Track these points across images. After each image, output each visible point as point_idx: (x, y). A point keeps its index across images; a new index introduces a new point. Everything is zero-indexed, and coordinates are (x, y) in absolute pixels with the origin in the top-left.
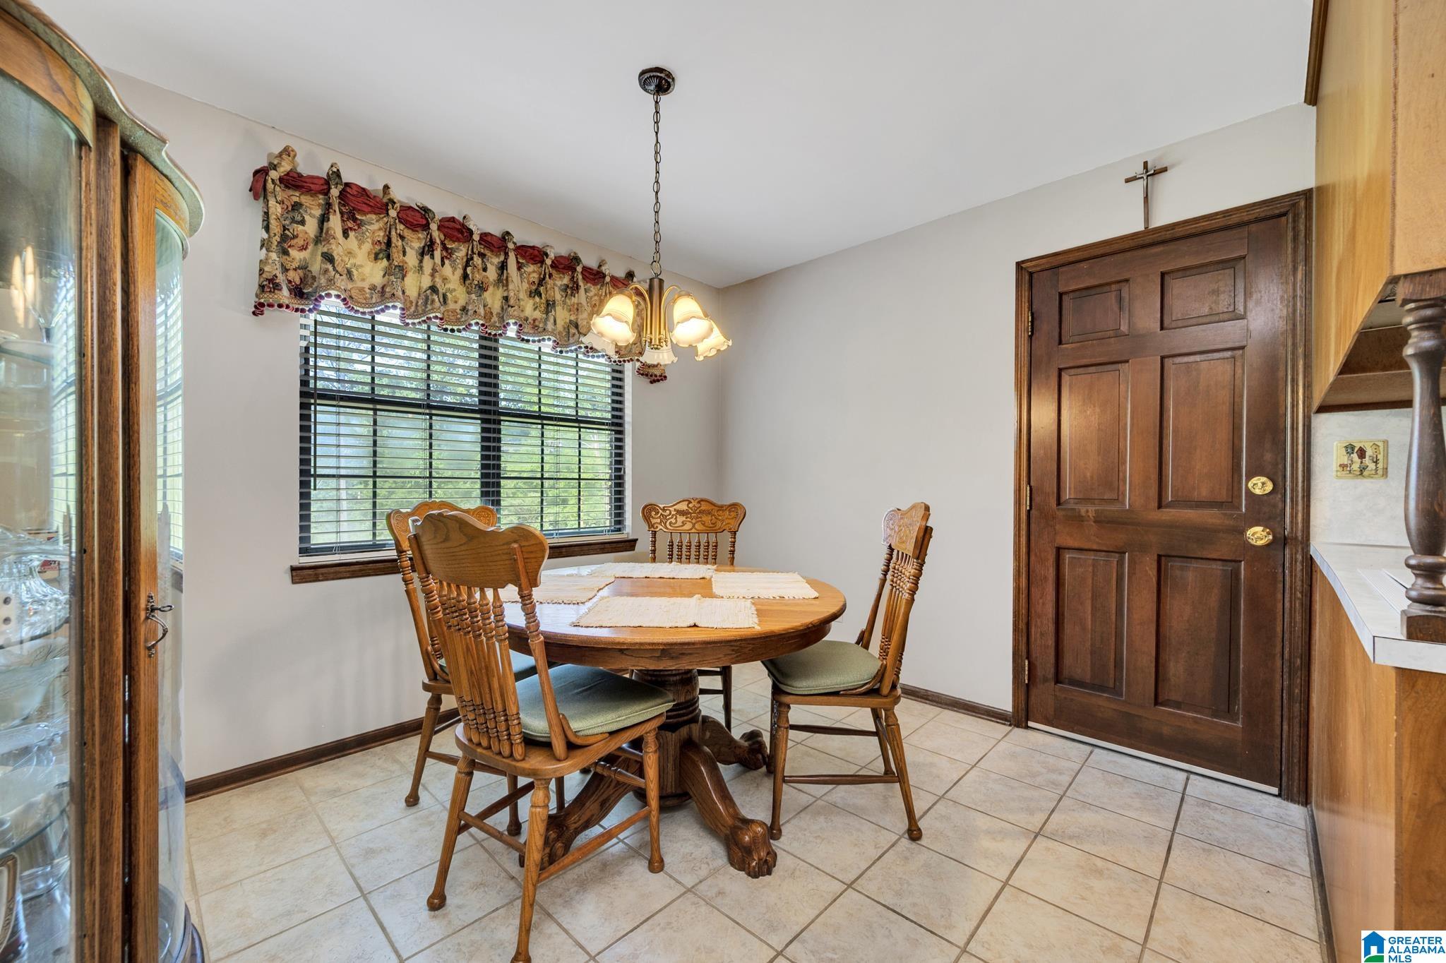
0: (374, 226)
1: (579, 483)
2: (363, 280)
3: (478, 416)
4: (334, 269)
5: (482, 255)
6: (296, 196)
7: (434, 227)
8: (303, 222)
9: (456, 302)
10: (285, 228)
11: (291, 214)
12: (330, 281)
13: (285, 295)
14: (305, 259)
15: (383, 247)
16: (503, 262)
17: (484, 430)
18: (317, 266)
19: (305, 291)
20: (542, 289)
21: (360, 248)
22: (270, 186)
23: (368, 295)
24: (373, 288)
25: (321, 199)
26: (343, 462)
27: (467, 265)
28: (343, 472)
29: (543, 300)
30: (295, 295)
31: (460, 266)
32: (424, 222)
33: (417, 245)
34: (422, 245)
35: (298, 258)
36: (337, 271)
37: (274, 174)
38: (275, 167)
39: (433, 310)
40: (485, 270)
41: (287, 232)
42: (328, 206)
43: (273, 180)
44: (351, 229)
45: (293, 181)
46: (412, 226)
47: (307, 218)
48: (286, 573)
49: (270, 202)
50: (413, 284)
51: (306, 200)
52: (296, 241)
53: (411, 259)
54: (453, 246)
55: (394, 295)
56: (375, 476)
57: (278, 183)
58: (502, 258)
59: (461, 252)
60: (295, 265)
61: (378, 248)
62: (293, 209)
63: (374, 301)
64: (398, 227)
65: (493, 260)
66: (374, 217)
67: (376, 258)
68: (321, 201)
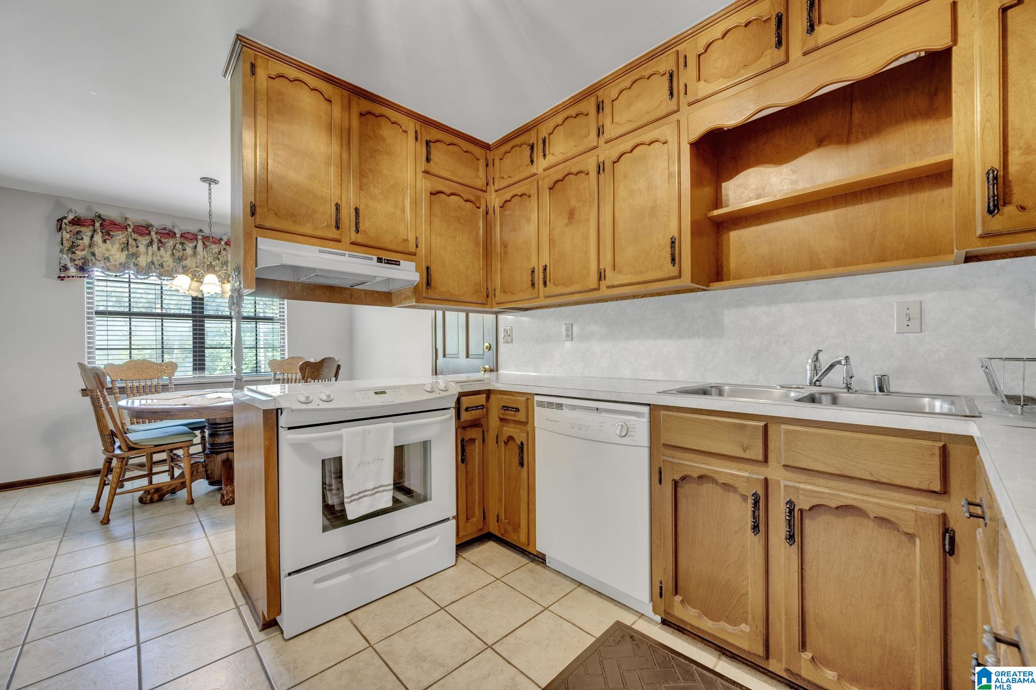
0: (120, 237)
1: (256, 350)
2: (116, 261)
3: (191, 319)
4: (95, 259)
5: (182, 244)
6: (78, 228)
7: (153, 233)
8: (82, 239)
9: (169, 266)
10: (73, 242)
11: (76, 236)
12: (93, 264)
13: (73, 271)
14: (84, 254)
15: (126, 245)
16: (196, 245)
17: (194, 325)
18: (90, 257)
19: (85, 268)
20: (219, 256)
21: (113, 247)
22: (64, 226)
23: (118, 268)
24: (121, 264)
25: (91, 228)
26: (110, 343)
27: (174, 249)
28: (109, 347)
29: (220, 262)
30: (80, 271)
31: (170, 250)
32: (148, 232)
33: (145, 242)
34: (148, 242)
35: (80, 255)
36: (97, 260)
37: (65, 221)
38: (65, 218)
39: (152, 272)
40: (184, 250)
41: (74, 244)
42: (95, 231)
43: (65, 223)
44: (107, 239)
45: (77, 222)
46: (141, 234)
47: (84, 237)
48: (79, 391)
49: (63, 233)
50: (143, 261)
51: (83, 229)
52: (79, 247)
53: (142, 249)
54: (166, 241)
55: (128, 267)
56: (130, 349)
57: (68, 224)
58: (195, 244)
59: (170, 243)
60: (79, 257)
61: (123, 246)
62: (77, 234)
63: (121, 270)
64: (133, 236)
65: (189, 245)
66: (120, 232)
67: (122, 251)
68: (91, 229)
